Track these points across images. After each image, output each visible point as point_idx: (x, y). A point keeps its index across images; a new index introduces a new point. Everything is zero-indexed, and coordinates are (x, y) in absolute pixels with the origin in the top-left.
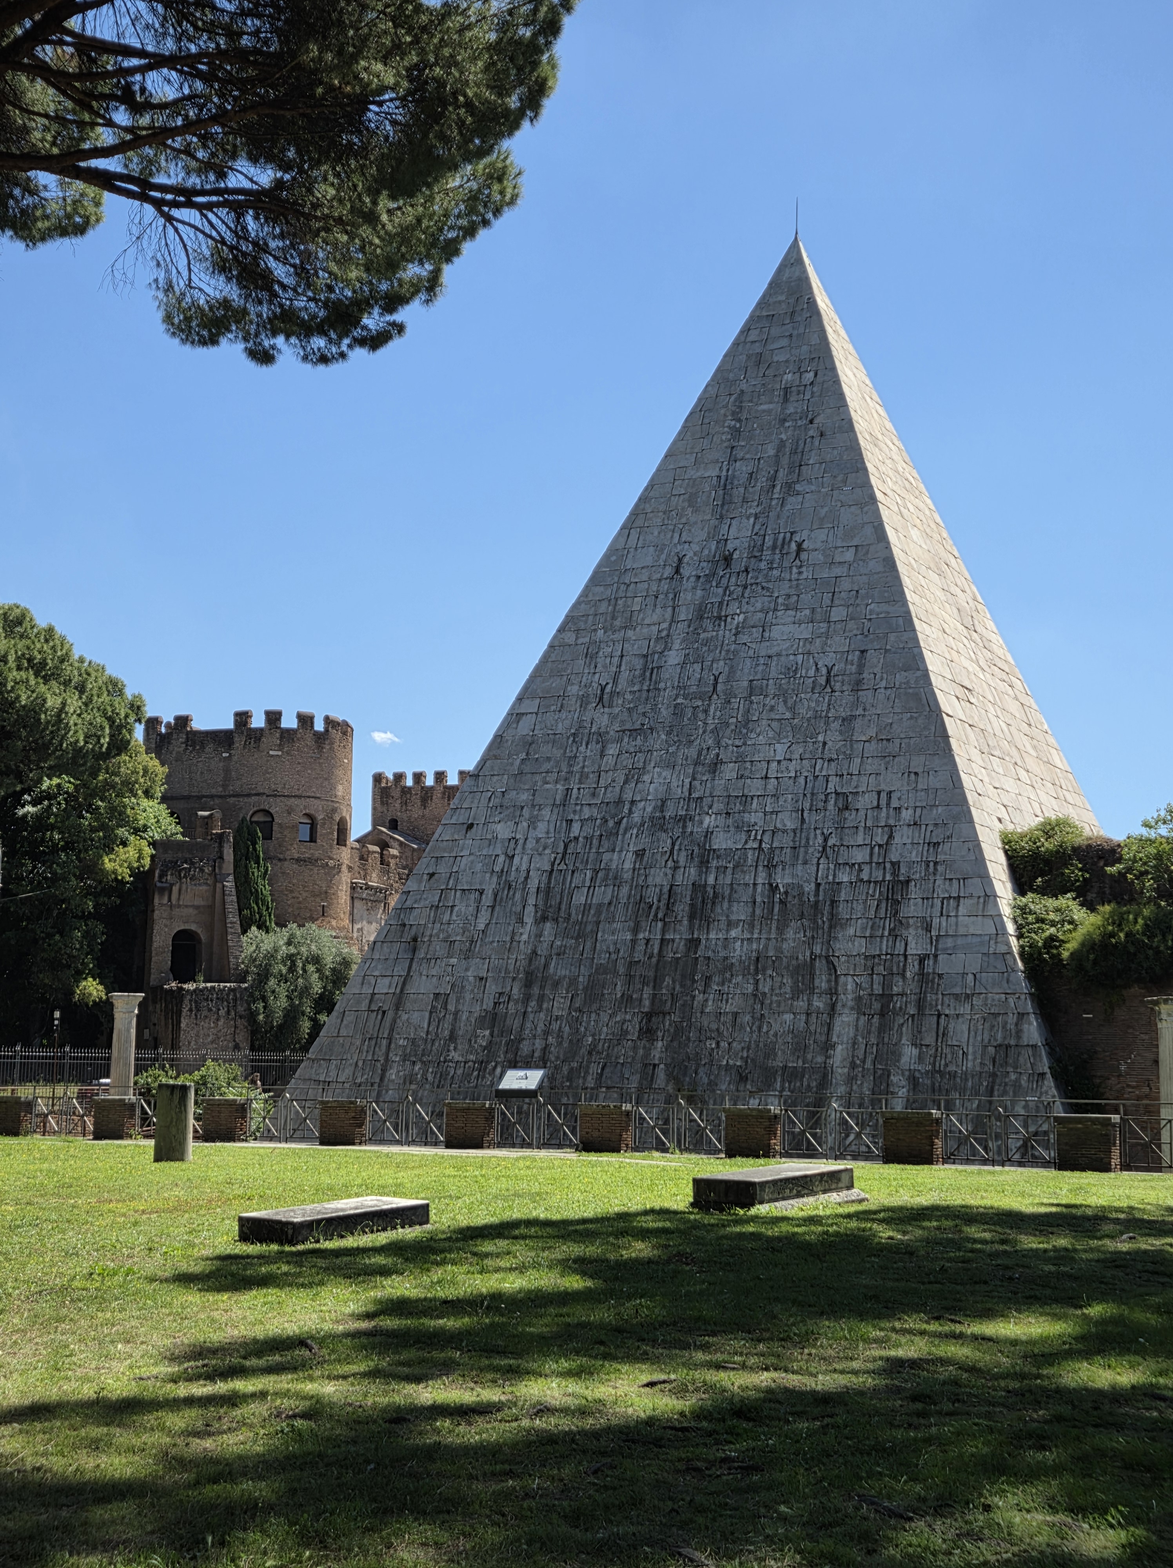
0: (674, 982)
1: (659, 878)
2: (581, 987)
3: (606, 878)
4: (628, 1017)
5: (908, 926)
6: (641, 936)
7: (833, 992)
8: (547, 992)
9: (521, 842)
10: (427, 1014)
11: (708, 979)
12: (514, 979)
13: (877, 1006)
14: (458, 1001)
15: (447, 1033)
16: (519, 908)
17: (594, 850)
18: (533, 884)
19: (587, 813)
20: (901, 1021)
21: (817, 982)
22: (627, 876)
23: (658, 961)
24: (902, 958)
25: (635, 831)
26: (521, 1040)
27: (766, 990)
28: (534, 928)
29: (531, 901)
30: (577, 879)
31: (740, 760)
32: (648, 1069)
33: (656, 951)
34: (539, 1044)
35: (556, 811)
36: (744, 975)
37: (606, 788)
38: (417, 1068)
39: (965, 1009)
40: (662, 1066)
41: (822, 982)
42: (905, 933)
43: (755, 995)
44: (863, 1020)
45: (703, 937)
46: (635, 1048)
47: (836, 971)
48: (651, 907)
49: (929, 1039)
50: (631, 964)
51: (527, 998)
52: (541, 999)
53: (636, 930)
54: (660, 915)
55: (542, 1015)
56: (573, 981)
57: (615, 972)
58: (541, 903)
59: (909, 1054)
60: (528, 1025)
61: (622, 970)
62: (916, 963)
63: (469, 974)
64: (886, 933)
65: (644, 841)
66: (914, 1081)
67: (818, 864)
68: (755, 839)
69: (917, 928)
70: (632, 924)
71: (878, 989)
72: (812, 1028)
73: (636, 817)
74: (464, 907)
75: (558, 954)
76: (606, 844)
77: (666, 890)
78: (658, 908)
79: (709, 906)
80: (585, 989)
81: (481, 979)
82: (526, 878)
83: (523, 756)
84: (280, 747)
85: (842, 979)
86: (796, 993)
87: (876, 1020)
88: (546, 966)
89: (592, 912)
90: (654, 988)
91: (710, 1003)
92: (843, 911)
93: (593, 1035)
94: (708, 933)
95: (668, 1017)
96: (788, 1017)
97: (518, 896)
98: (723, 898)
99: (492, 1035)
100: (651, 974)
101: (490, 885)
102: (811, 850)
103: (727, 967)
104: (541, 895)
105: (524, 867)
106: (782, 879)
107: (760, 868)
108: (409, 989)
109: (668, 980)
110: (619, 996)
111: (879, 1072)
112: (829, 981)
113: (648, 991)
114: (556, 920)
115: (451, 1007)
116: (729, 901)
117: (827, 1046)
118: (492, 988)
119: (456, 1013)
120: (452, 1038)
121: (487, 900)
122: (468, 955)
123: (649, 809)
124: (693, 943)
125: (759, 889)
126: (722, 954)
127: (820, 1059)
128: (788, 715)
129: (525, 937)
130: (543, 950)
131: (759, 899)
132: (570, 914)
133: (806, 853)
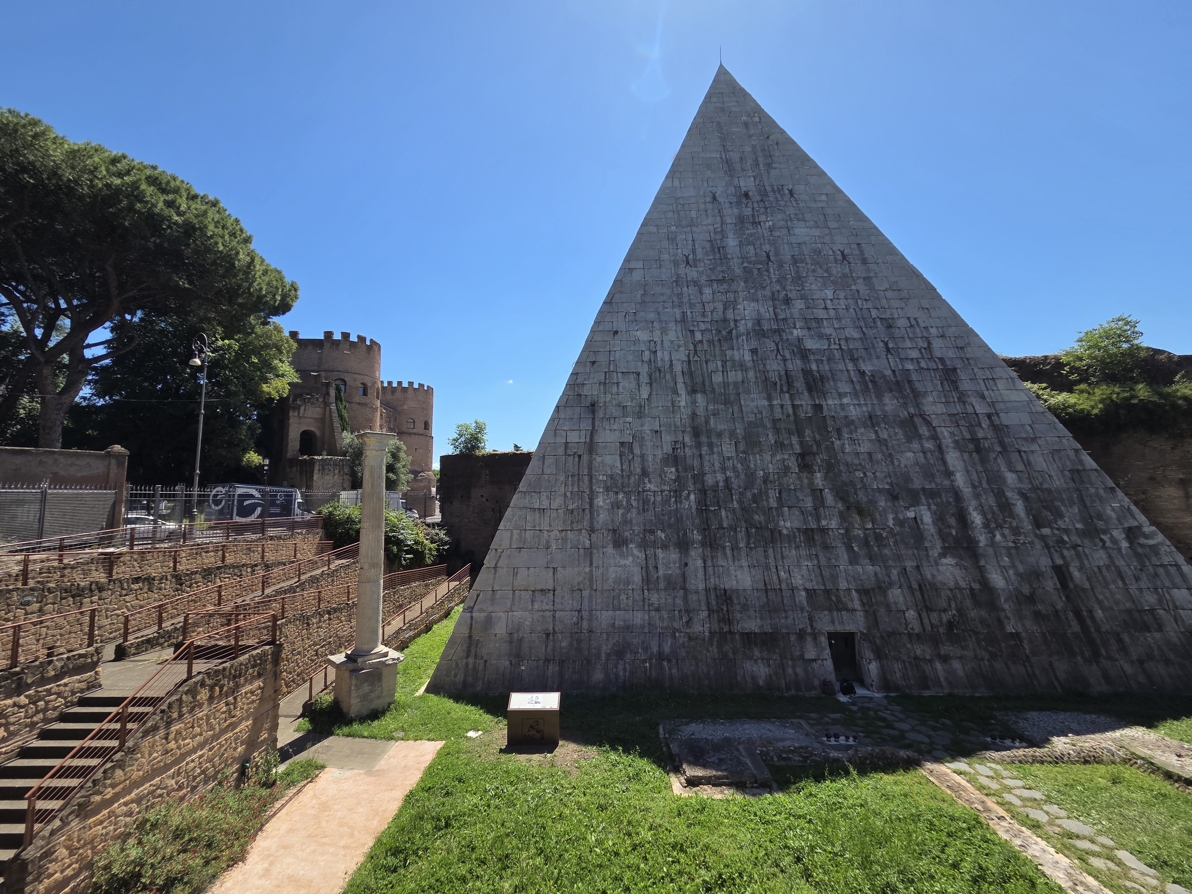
0: (813, 432)
1: (774, 366)
2: (740, 437)
3: (734, 366)
4: (786, 457)
5: (969, 397)
6: (775, 402)
7: (935, 437)
8: (714, 440)
9: (659, 343)
10: (618, 458)
11: (839, 431)
12: (683, 432)
13: (971, 446)
14: (641, 447)
15: (638, 470)
16: (672, 384)
17: (717, 348)
18: (678, 368)
19: (703, 327)
20: (994, 456)
21: (921, 431)
22: (750, 364)
23: (795, 419)
24: (975, 416)
25: (744, 337)
26: (703, 474)
27: (886, 437)
28: (688, 398)
29: (680, 380)
30: (711, 366)
31: (803, 297)
32: (817, 494)
33: (791, 411)
34: (720, 477)
35: (679, 325)
36: (865, 428)
37: (712, 312)
38: (621, 496)
39: (1035, 447)
40: (826, 490)
41: (924, 431)
42: (969, 400)
43: (879, 441)
44: (966, 456)
45: (824, 403)
46: (799, 478)
47: (931, 425)
48: (776, 384)
49: (1020, 467)
50: (775, 421)
51: (699, 445)
52: (711, 445)
53: (769, 398)
54: (785, 389)
55: (715, 456)
56: (732, 434)
57: (764, 427)
58: (688, 381)
59: (1010, 478)
60: (706, 463)
61: (769, 425)
62: (986, 418)
63: (645, 428)
64: (956, 400)
65: (754, 344)
66: (1023, 495)
67: (888, 359)
68: (835, 343)
69: (975, 397)
70: (765, 395)
71: (968, 436)
72: (932, 461)
73: (742, 329)
74: (627, 384)
75: (714, 415)
76: (725, 346)
77: (783, 373)
78: (781, 385)
79: (820, 383)
80: (744, 438)
81: (657, 432)
82: (671, 365)
83: (642, 292)
84: (349, 350)
85: (938, 429)
86: (909, 440)
87: (975, 455)
88: (707, 422)
89: (731, 387)
90: (799, 436)
91: (847, 446)
92: (919, 387)
93: (763, 470)
94: (826, 400)
95: (817, 457)
96: (910, 455)
97: (668, 376)
98: (828, 379)
99: (677, 471)
100: (793, 427)
101: (644, 370)
102: (878, 350)
103: (849, 423)
104: (687, 377)
105: (667, 358)
106: (867, 367)
107: (847, 361)
108: (597, 439)
109: (808, 432)
110: (773, 442)
111: (996, 490)
112: (929, 431)
113: (795, 440)
114: (704, 392)
115: (637, 451)
116: (834, 381)
117: (949, 474)
118: (668, 439)
119: (642, 456)
120: (645, 473)
121: (644, 379)
122: (640, 415)
123: (750, 325)
124: (818, 408)
125: (852, 373)
126: (842, 414)
127: (947, 482)
128: (825, 275)
129: (683, 403)
130: (700, 411)
131: (855, 379)
132: (714, 389)
133: (875, 351)
